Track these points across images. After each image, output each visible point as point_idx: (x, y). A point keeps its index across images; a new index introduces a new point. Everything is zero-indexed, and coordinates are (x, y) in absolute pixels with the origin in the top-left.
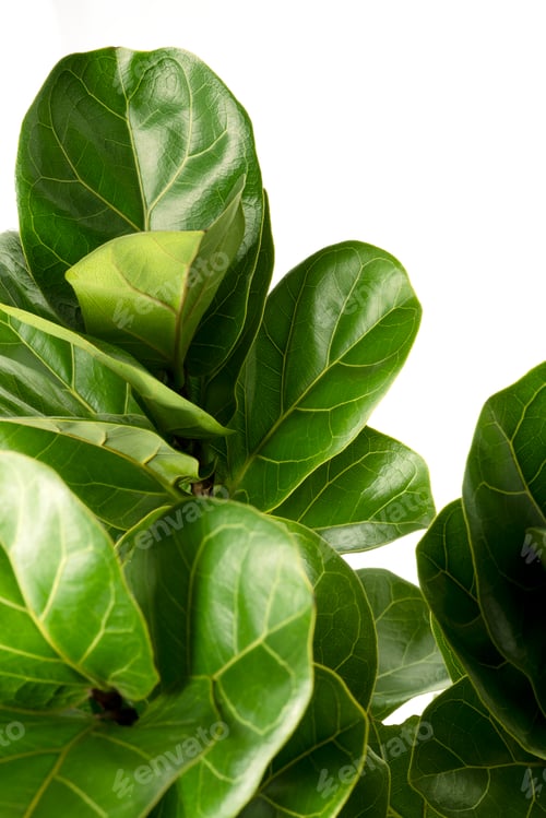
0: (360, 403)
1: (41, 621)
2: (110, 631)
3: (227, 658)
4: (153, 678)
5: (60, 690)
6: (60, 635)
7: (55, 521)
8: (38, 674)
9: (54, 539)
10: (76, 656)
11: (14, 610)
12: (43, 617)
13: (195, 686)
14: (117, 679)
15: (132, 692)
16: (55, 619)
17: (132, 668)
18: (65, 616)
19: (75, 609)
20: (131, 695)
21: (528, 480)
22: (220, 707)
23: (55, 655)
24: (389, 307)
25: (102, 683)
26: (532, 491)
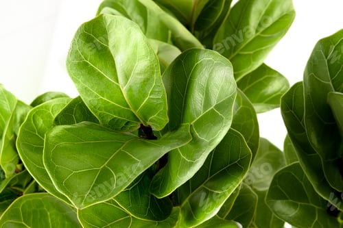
0: (265, 50)
1: (124, 90)
2: (151, 97)
3: (198, 115)
4: (166, 120)
5: (127, 123)
6: (131, 97)
7: (136, 47)
8: (119, 115)
9: (134, 54)
10: (136, 108)
11: (113, 83)
12: (124, 88)
13: (183, 128)
14: (151, 121)
15: (157, 127)
16: (130, 90)
17: (158, 115)
18: (134, 88)
19: (138, 86)
20: (156, 128)
21: (331, 78)
22: (192, 134)
23: (128, 107)
24: (283, 13)
25: (145, 123)
26: (332, 83)
